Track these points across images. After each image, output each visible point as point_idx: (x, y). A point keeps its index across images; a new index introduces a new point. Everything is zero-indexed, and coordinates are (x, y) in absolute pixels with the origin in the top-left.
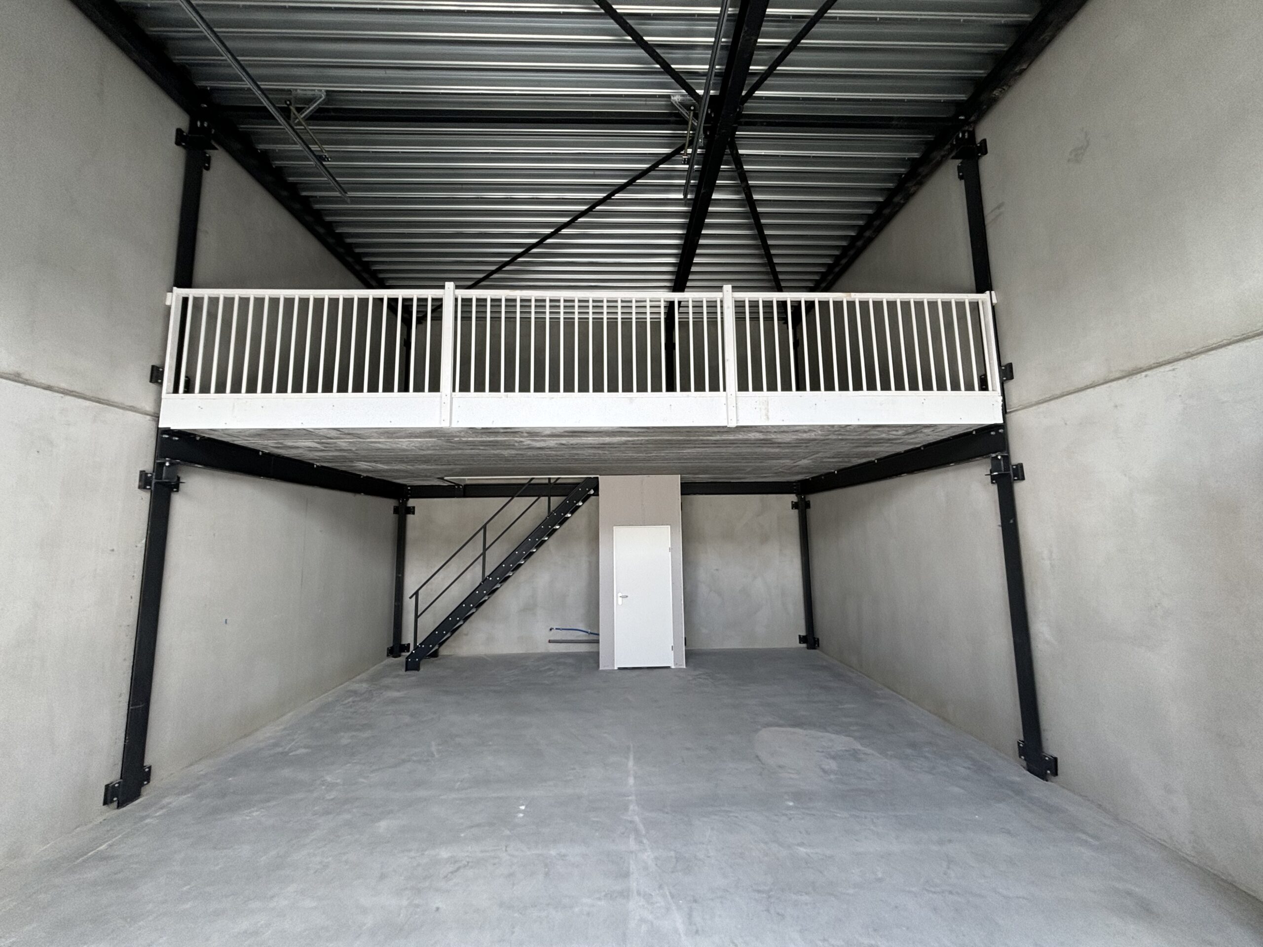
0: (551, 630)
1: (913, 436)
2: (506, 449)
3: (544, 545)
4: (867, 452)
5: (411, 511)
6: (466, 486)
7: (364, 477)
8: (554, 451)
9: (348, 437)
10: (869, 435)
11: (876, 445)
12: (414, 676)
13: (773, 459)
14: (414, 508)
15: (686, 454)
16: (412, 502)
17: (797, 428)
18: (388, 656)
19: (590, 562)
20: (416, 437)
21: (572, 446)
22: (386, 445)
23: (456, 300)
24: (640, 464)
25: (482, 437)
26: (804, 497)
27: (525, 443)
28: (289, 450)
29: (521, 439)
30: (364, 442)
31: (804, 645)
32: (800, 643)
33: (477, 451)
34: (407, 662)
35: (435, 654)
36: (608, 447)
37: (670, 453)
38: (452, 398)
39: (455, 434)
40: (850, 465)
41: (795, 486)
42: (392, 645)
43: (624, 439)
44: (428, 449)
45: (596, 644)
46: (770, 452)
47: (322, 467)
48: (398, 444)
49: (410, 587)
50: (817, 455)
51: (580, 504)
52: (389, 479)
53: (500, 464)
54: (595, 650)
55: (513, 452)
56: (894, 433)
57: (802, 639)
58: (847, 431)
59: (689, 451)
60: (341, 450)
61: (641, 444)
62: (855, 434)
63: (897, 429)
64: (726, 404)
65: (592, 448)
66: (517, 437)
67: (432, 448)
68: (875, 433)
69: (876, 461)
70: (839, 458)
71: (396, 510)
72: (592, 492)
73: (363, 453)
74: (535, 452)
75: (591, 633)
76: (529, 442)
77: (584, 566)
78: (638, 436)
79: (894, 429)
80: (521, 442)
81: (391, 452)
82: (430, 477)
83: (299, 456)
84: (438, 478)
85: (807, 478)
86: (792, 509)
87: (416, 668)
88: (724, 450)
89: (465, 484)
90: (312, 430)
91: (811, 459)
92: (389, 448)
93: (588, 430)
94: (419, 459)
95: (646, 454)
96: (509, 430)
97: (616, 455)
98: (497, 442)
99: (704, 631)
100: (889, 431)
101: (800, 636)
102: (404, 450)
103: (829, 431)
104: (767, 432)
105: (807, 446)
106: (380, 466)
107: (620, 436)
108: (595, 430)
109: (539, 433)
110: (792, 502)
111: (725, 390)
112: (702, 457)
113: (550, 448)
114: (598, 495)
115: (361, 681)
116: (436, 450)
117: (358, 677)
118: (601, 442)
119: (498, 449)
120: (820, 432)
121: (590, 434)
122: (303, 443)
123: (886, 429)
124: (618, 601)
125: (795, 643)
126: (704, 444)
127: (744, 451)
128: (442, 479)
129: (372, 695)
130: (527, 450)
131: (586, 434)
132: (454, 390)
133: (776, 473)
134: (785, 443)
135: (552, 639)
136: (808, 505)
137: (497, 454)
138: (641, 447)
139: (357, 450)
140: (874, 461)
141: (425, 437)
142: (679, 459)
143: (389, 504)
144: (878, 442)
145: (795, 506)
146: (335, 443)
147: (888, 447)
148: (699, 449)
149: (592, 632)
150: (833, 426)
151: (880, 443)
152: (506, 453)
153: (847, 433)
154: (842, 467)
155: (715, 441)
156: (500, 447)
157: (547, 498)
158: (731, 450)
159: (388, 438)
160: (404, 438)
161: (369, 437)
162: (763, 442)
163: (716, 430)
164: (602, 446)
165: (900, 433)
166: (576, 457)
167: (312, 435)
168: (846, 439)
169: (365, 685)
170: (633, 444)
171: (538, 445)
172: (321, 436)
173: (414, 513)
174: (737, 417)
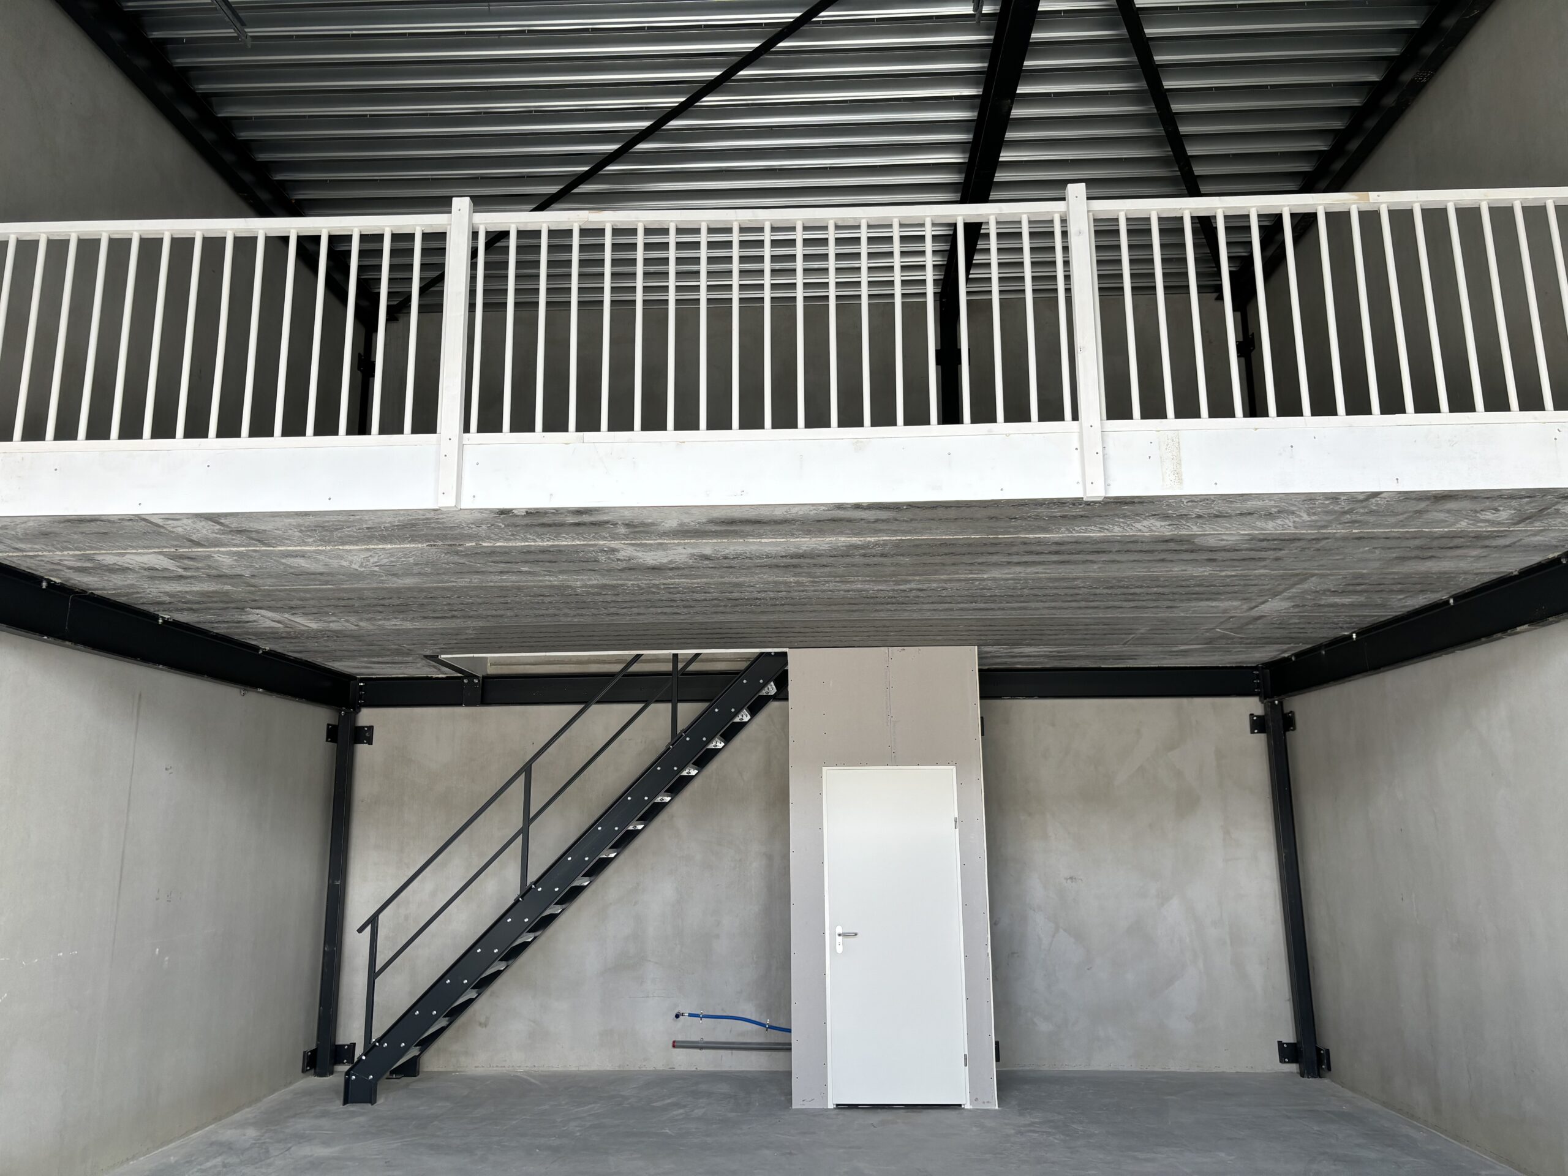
0: (677, 1016)
1: (1538, 525)
2: (577, 572)
3: (663, 816)
4: (1426, 575)
5: (365, 735)
6: (487, 678)
7: (265, 653)
8: (686, 577)
9: (238, 539)
10: (1428, 524)
11: (1450, 553)
12: (362, 1114)
13: (1199, 596)
14: (371, 728)
15: (990, 583)
16: (366, 716)
17: (1250, 505)
18: (304, 1071)
19: (770, 857)
20: (383, 539)
21: (726, 562)
22: (317, 561)
23: (475, 235)
24: (883, 615)
25: (526, 540)
26: (1281, 703)
27: (621, 555)
28: (108, 576)
29: (614, 544)
30: (268, 555)
31: (1293, 1068)
32: (1282, 1061)
33: (514, 578)
34: (347, 1082)
35: (411, 1069)
36: (809, 566)
37: (950, 581)
38: (461, 447)
39: (467, 531)
40: (1389, 614)
41: (1258, 677)
42: (314, 1047)
43: (844, 540)
44: (407, 572)
45: (781, 1054)
46: (1193, 577)
47: (176, 624)
48: (342, 558)
49: (358, 910)
50: (1305, 586)
51: (745, 716)
52: (319, 660)
53: (566, 615)
54: (779, 1067)
55: (595, 580)
56: (1489, 516)
57: (1288, 1053)
58: (1371, 512)
59: (996, 573)
60: (220, 577)
61: (882, 555)
62: (1392, 520)
63: (1496, 504)
64: (1081, 449)
65: (770, 566)
66: (604, 538)
67: (416, 569)
68: (1442, 516)
69: (1451, 601)
70: (1356, 592)
71: (332, 734)
72: (772, 689)
73: (267, 584)
74: (644, 581)
75: (771, 1027)
76: (630, 552)
77: (756, 866)
78: (876, 532)
79: (1488, 503)
80: (613, 550)
81: (327, 583)
82: (409, 653)
83: (127, 595)
84: (426, 657)
85: (1286, 655)
86: (1252, 732)
87: (369, 1097)
88: (1077, 571)
89: (484, 674)
90: (160, 522)
91: (1289, 598)
92: (321, 569)
93: (765, 513)
94: (386, 602)
95: (897, 583)
96: (586, 518)
97: (826, 587)
98: (559, 551)
99: (1044, 1027)
100: (1476, 511)
101: (1280, 1043)
102: (357, 576)
103: (1328, 513)
104: (1181, 516)
105: (1277, 559)
106: (305, 623)
107: (834, 533)
108: (779, 513)
109: (652, 524)
110: (1252, 715)
111: (1075, 417)
112: (1026, 591)
113: (678, 568)
114: (786, 699)
115: (243, 1125)
116: (425, 574)
117: (237, 1117)
118: (793, 550)
119: (562, 572)
120: (1306, 517)
121: (767, 528)
122: (139, 559)
123: (1466, 504)
124: (834, 946)
125: (1270, 1062)
126: (1030, 553)
127: (1129, 573)
128: (434, 658)
129: (267, 1152)
130: (624, 575)
131: (756, 528)
132: (467, 429)
133: (1210, 641)
134: (1224, 549)
135: (680, 1038)
136: (1289, 722)
137: (558, 587)
138: (883, 565)
139: (253, 576)
140: (1447, 602)
141: (402, 539)
142: (973, 599)
143: (318, 718)
144: (1452, 542)
145: (1258, 724)
146: (209, 557)
147: (1478, 558)
148: (1018, 569)
149: (774, 1024)
150: (1334, 497)
151: (1457, 547)
152: (578, 582)
153: (1372, 519)
154: (1367, 623)
155: (1057, 543)
156: (565, 566)
157: (670, 705)
158: (1095, 571)
159: (324, 541)
160: (356, 543)
161: (282, 540)
162: (1172, 546)
163: (1057, 511)
164: (795, 561)
165: (1504, 515)
166: (735, 595)
167: (159, 534)
168: (1372, 538)
169: (251, 1133)
170: (864, 555)
171: (651, 558)
172: (178, 537)
173: (370, 742)
174: (1105, 480)
